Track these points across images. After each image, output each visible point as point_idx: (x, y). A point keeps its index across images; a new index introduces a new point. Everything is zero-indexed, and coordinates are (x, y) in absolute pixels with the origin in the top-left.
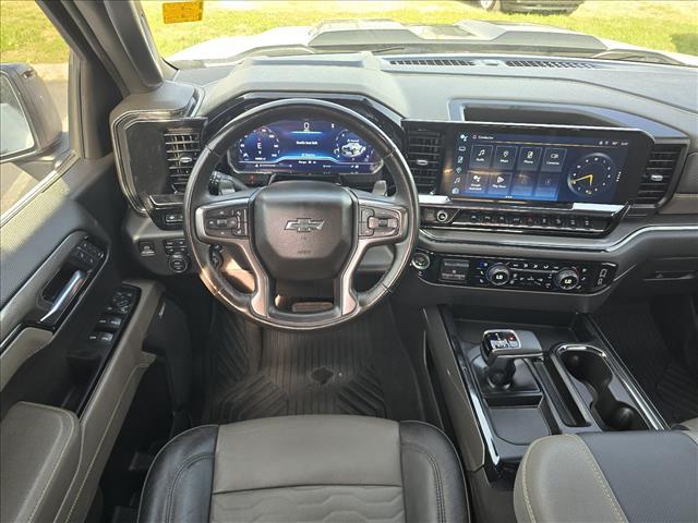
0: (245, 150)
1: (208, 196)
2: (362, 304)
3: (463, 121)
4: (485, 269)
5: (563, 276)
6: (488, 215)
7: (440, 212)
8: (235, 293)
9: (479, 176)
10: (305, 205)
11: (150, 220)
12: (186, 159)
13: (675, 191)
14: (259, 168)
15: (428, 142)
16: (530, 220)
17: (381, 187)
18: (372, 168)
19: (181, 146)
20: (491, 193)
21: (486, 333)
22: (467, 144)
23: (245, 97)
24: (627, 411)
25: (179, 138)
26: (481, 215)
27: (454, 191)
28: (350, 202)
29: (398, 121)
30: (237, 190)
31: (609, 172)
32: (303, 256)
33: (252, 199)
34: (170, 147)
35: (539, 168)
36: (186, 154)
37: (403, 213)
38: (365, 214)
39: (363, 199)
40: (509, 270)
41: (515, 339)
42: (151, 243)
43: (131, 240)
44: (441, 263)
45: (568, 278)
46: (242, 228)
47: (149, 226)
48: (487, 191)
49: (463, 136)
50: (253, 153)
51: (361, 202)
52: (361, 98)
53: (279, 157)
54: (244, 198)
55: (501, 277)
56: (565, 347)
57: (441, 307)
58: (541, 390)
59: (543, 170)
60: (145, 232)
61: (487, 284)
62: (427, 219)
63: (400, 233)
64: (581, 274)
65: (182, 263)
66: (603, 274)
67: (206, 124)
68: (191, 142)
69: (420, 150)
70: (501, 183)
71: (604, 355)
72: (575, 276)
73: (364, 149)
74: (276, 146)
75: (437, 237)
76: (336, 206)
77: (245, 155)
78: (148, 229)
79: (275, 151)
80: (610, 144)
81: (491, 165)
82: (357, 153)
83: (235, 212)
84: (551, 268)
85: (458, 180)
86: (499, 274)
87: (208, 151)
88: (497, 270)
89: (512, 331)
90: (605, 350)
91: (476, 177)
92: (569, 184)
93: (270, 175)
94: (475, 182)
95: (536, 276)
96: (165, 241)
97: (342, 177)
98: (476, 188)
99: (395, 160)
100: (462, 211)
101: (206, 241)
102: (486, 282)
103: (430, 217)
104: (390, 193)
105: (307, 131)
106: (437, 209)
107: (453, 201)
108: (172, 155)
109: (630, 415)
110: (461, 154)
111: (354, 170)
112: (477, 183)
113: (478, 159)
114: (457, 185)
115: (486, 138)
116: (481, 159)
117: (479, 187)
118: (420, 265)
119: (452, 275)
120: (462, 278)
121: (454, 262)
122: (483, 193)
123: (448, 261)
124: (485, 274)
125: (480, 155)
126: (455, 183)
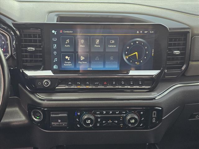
3: (56, 22)
4: (79, 117)
5: (128, 117)
6: (79, 82)
7: (45, 81)
9: (68, 56)
13: (189, 60)
16: (105, 83)
27: (55, 67)
31: (146, 50)
35: (105, 49)
40: (95, 117)
44: (49, 115)
45: (131, 119)
48: (75, 65)
49: (53, 31)
55: (89, 122)
59: (107, 50)
61: (82, 128)
64: (140, 116)
66: (154, 115)
69: (30, 41)
70: (83, 60)
72: (136, 117)
80: (143, 32)
84: (120, 113)
86: (88, 119)
88: (86, 117)
92: (125, 59)
94: (67, 60)
95: (113, 119)
103: (40, 84)
110: (55, 42)
112: (69, 61)
113: (66, 46)
114: (56, 63)
115: (68, 32)
116: (68, 46)
117: (70, 64)
118: (38, 119)
119: (58, 123)
120: (65, 124)
121: (57, 113)
122: (73, 67)
123: (53, 113)
124: (80, 120)
125: (66, 43)
126: (54, 61)
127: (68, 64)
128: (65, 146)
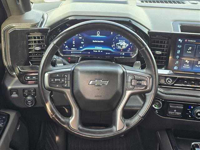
0: (66, 45)
1: (51, 67)
2: (127, 125)
3: (180, 32)
4: (192, 110)
6: (193, 81)
7: (167, 79)
8: (61, 117)
9: (188, 60)
10: (99, 72)
11: (17, 78)
12: (38, 48)
14: (73, 53)
15: (161, 42)
17: (138, 65)
18: (131, 55)
19: (35, 42)
20: (195, 70)
21: (193, 144)
22: (182, 44)
23: (70, 18)
25: (35, 38)
26: (189, 81)
27: (176, 68)
28: (122, 72)
29: (146, 31)
30: (64, 64)
32: (97, 98)
33: (73, 69)
34: (29, 42)
36: (38, 46)
37: (150, 78)
38: (130, 78)
39: (129, 70)
42: (16, 90)
43: (7, 88)
44: (168, 106)
46: (67, 83)
47: (16, 82)
48: (192, 68)
49: (180, 40)
50: (70, 46)
51: (128, 71)
52: (128, 20)
53: (83, 48)
54: (69, 68)
57: (168, 130)
60: (14, 85)
62: (161, 82)
63: (148, 88)
65: (32, 102)
67: (49, 31)
68: (41, 40)
69: (157, 46)
73: (128, 45)
74: (82, 43)
75: (166, 92)
76: (115, 74)
77: (67, 47)
78: (16, 83)
79: (81, 45)
81: (195, 55)
82: (124, 47)
83: (64, 75)
85: (177, 62)
87: (53, 45)
91: (186, 61)
93: (79, 58)
94: (186, 63)
96: (24, 90)
97: (116, 59)
98: (187, 67)
99: (146, 51)
100: (179, 79)
101: (49, 89)
102: (192, 117)
103: (162, 81)
104: (143, 67)
105: (98, 36)
106: (166, 77)
107: (175, 73)
108: (30, 46)
110: (179, 49)
111: (122, 55)
112: (187, 64)
113: (188, 52)
114: (177, 65)
115: (192, 41)
116: (190, 52)
117: (188, 66)
118: (157, 107)
119: (174, 113)
120: (179, 114)
121: (175, 105)
122: (191, 69)
123: (171, 105)
124: (192, 112)
125: (189, 49)
126: (176, 63)
127: (186, 66)
128: (172, 129)
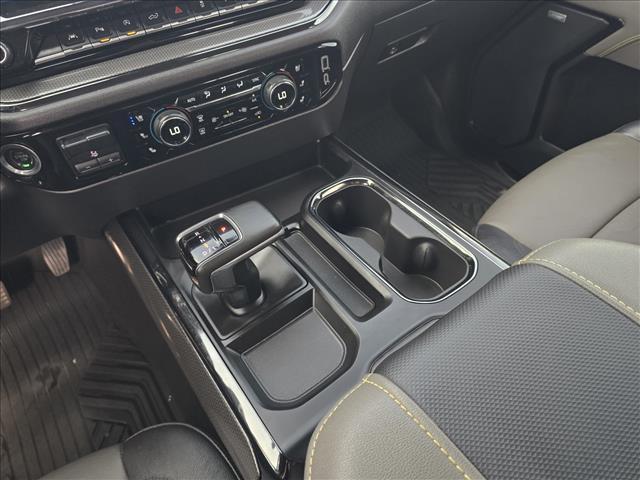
5: (271, 90)
16: (178, 10)
21: (178, 239)
24: (425, 246)
40: (185, 113)
41: (229, 227)
45: (279, 90)
55: (177, 130)
56: (318, 196)
58: (309, 280)
61: (164, 152)
64: (296, 77)
66: (325, 65)
71: (370, 182)
72: (288, 82)
86: (171, 124)
88: (163, 121)
89: (221, 215)
90: (369, 176)
102: (160, 148)
109: (431, 249)
118: (27, 168)
119: (94, 162)
120: (115, 159)
121: (78, 135)
123: (64, 140)
124: (150, 135)
